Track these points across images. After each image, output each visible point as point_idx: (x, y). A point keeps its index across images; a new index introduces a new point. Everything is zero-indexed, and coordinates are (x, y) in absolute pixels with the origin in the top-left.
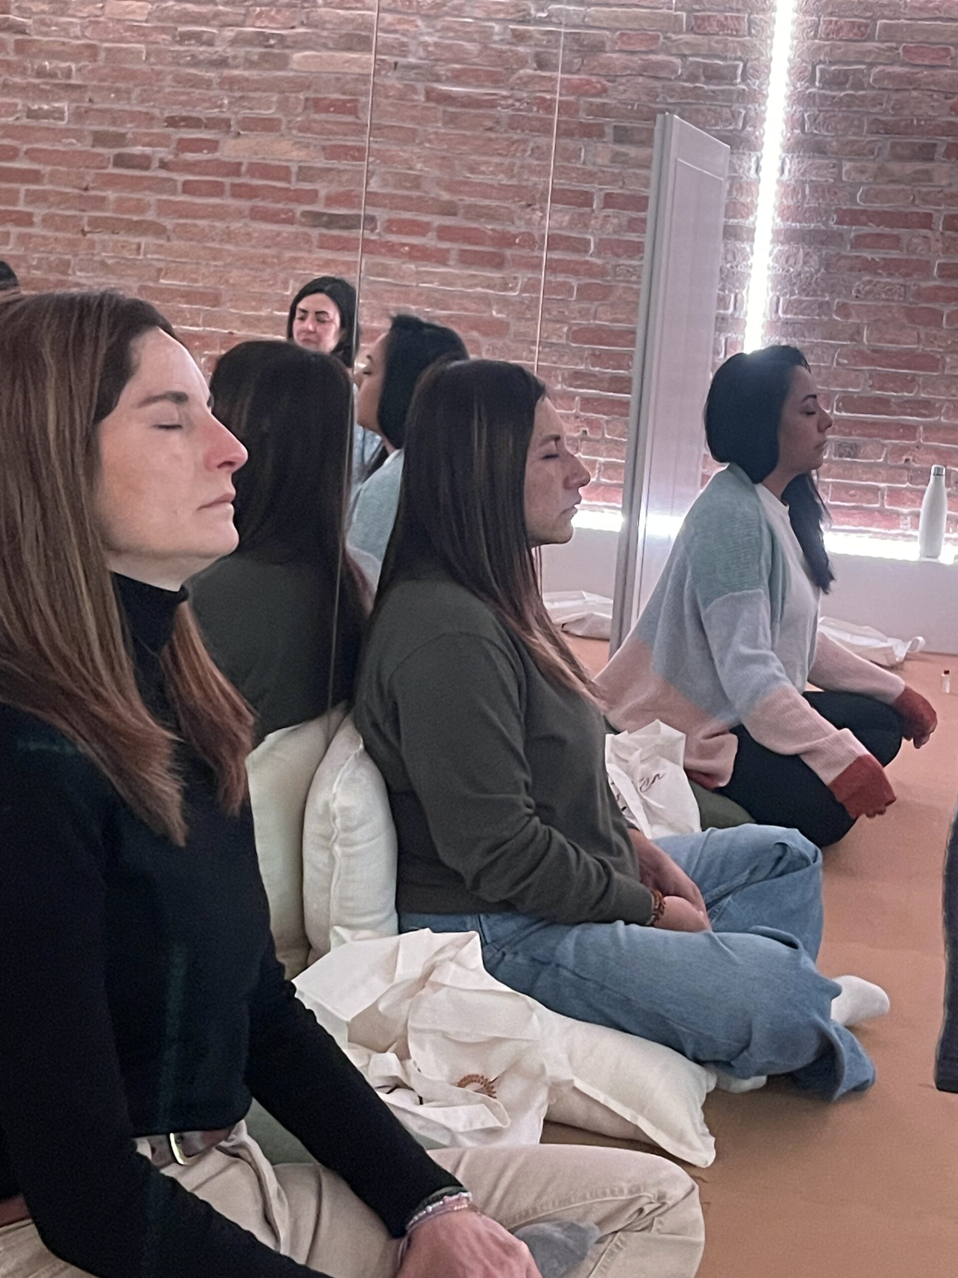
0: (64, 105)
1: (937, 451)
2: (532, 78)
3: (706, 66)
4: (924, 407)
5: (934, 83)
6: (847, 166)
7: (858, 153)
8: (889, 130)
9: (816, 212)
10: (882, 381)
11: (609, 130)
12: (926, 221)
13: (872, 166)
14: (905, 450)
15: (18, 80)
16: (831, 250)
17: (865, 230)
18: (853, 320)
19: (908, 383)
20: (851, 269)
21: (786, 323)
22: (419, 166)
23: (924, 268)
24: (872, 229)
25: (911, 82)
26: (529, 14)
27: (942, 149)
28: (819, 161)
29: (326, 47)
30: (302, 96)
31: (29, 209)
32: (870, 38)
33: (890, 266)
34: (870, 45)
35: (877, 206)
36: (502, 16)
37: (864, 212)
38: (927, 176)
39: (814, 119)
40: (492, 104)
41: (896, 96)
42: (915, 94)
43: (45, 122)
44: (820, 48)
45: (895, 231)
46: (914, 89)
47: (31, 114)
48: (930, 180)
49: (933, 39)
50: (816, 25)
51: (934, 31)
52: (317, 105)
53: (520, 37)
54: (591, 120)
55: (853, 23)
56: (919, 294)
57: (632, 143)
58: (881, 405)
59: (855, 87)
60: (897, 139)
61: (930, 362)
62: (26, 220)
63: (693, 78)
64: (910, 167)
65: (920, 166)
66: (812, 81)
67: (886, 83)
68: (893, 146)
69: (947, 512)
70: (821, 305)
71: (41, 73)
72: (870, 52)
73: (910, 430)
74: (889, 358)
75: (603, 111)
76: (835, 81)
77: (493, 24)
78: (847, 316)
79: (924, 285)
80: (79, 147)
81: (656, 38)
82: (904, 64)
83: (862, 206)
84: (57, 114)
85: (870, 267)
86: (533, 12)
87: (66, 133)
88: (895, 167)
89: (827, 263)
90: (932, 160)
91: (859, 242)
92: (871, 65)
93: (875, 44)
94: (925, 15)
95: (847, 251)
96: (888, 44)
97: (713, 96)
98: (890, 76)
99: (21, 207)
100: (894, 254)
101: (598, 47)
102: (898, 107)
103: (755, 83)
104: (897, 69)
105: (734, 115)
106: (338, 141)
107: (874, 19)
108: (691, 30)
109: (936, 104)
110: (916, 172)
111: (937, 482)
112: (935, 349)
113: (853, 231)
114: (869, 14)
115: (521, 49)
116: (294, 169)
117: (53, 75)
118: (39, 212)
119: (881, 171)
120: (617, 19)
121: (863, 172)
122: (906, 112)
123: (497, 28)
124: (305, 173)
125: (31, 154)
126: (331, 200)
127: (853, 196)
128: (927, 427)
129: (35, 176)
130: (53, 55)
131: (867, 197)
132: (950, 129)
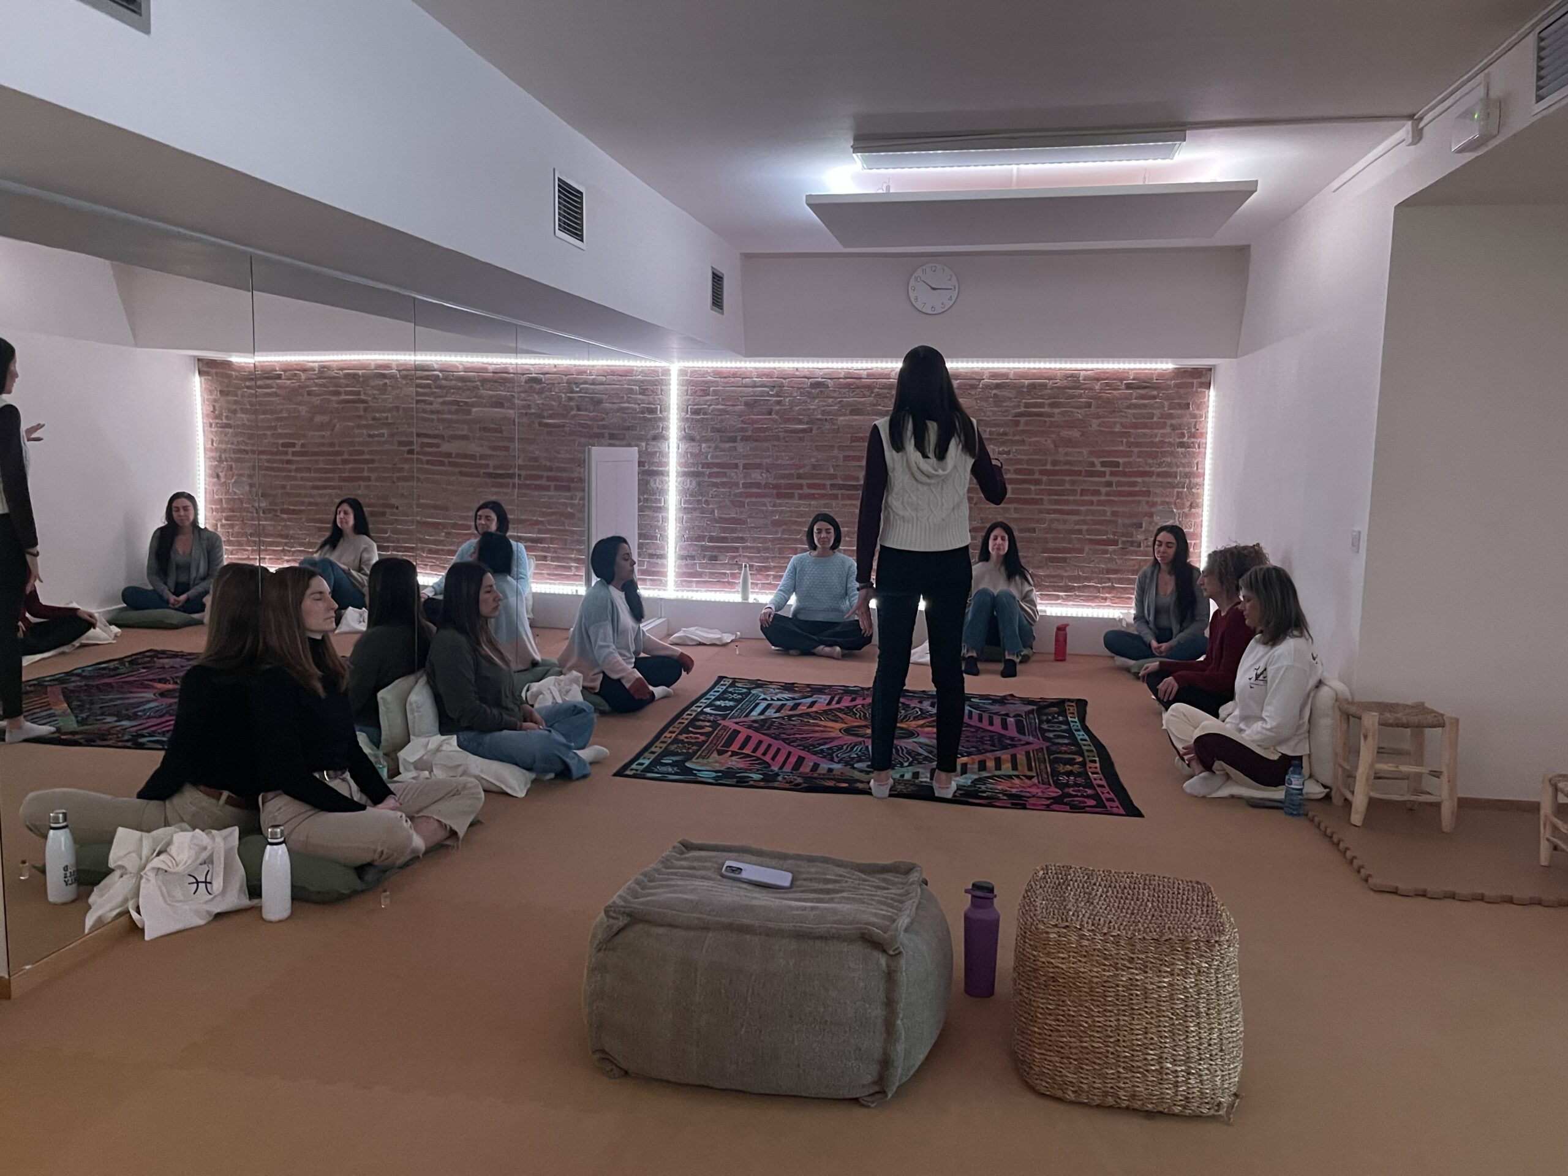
0: (385, 431)
1: (748, 557)
2: (575, 416)
3: (648, 408)
4: (742, 540)
5: (734, 412)
6: (704, 445)
7: (707, 440)
8: (718, 431)
9: (694, 465)
10: (724, 530)
11: (606, 435)
12: (736, 466)
13: (713, 445)
14: (735, 557)
15: (364, 422)
16: (701, 479)
17: (713, 470)
18: (711, 506)
19: (733, 531)
20: (708, 486)
21: (685, 508)
22: (537, 452)
23: (737, 485)
24: (716, 470)
25: (725, 412)
26: (574, 389)
27: (739, 438)
28: (693, 444)
29: (485, 406)
30: (478, 426)
31: (369, 475)
32: (708, 395)
33: (723, 484)
34: (709, 397)
35: (716, 461)
36: (564, 391)
37: (712, 463)
38: (735, 448)
39: (689, 427)
40: (564, 426)
41: (719, 417)
42: (727, 416)
43: (376, 439)
44: (689, 400)
45: (725, 470)
46: (727, 414)
47: (370, 436)
48: (736, 450)
49: (733, 394)
50: (687, 390)
51: (732, 391)
52: (486, 429)
53: (571, 399)
54: (599, 431)
55: (701, 389)
56: (735, 495)
57: (618, 439)
58: (724, 540)
59: (705, 414)
60: (721, 434)
61: (744, 522)
62: (368, 479)
63: (643, 413)
64: (728, 445)
65: (732, 445)
66: (687, 413)
67: (716, 413)
68: (721, 437)
69: (750, 581)
70: (698, 501)
71: (374, 419)
72: (709, 400)
73: (736, 549)
74: (726, 521)
75: (604, 427)
76: (696, 412)
77: (562, 394)
78: (708, 505)
79: (737, 491)
80: (392, 448)
81: (623, 397)
82: (722, 405)
83: (710, 460)
84: (382, 435)
85: (715, 485)
87: (385, 443)
88: (722, 445)
89: (699, 484)
90: (736, 442)
91: (710, 475)
92: (710, 405)
94: (729, 385)
95: (706, 479)
96: (716, 397)
97: (650, 420)
98: (718, 410)
99: (366, 474)
100: (725, 480)
101: (600, 402)
102: (722, 421)
103: (665, 414)
104: (720, 407)
105: (658, 427)
106: (496, 444)
107: (709, 387)
108: (640, 394)
109: (735, 420)
110: (730, 447)
111: (746, 571)
112: (743, 517)
113: (708, 471)
114: (707, 385)
115: (571, 404)
116: (478, 454)
117: (379, 419)
118: (373, 476)
119: (716, 448)
120: (606, 390)
121: (709, 447)
122: (724, 424)
123: (563, 396)
124: (482, 457)
125: (371, 452)
126: (495, 467)
127: (707, 458)
128: (743, 548)
129: (372, 461)
130: (379, 411)
131: (712, 457)
132: (742, 430)
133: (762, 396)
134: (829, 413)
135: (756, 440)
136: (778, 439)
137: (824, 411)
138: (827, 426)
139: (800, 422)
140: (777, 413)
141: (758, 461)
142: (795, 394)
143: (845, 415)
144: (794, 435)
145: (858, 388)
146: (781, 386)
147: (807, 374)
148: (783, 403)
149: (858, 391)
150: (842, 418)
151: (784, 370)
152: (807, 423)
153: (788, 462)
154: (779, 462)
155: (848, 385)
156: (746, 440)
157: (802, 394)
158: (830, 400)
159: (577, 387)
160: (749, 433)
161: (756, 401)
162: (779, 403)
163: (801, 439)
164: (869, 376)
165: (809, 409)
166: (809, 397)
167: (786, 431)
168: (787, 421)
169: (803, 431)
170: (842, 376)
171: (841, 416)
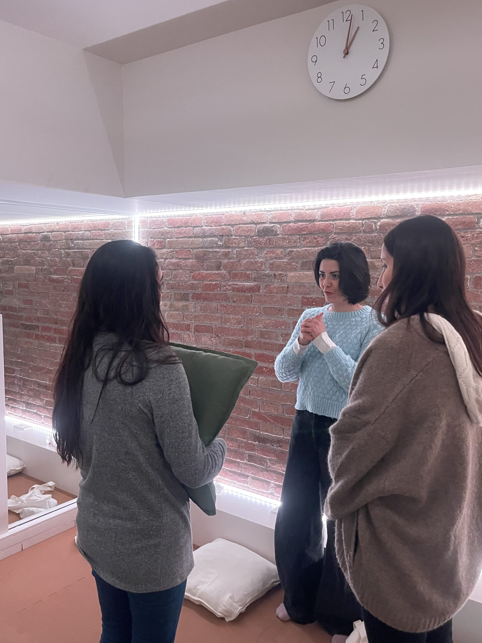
5: (186, 266)
8: (173, 287)
12: (188, 328)
13: (169, 303)
26: (70, 245)
27: (190, 295)
32: (164, 247)
34: (165, 250)
35: (171, 321)
36: (64, 247)
38: (186, 308)
41: (174, 272)
42: (180, 271)
45: (179, 332)
46: (180, 269)
48: (188, 310)
49: (185, 247)
51: (185, 243)
53: (68, 254)
55: (158, 241)
60: (176, 291)
64: (181, 304)
65: (184, 303)
67: (171, 267)
68: (175, 294)
72: (164, 253)
77: (62, 250)
82: (177, 258)
86: (71, 244)
88: (176, 304)
90: (188, 300)
92: (166, 259)
93: (166, 250)
94: (181, 236)
96: (170, 250)
98: (173, 264)
102: (176, 276)
104: (174, 260)
107: (165, 239)
109: (187, 275)
110: (183, 306)
114: (163, 237)
115: (69, 259)
119: (171, 306)
120: (91, 245)
121: (165, 306)
122: (178, 279)
123: (63, 252)
132: (193, 287)
133: (212, 247)
134: (278, 267)
135: (205, 299)
136: (227, 298)
137: (272, 264)
138: (276, 284)
139: (248, 278)
140: (225, 268)
141: (207, 323)
142: (242, 245)
143: (295, 270)
144: (241, 294)
145: (311, 234)
146: (229, 235)
147: (255, 219)
148: (230, 256)
149: (310, 237)
150: (292, 274)
151: (232, 216)
152: (255, 281)
153: (236, 327)
154: (227, 325)
155: (299, 231)
156: (197, 299)
157: (250, 244)
158: (279, 251)
159: (72, 243)
160: (199, 291)
161: (205, 253)
162: (226, 255)
163: (249, 300)
164: (325, 217)
165: (256, 262)
166: (257, 248)
167: (233, 290)
168: (235, 276)
169: (251, 289)
170: (292, 219)
171: (291, 270)
